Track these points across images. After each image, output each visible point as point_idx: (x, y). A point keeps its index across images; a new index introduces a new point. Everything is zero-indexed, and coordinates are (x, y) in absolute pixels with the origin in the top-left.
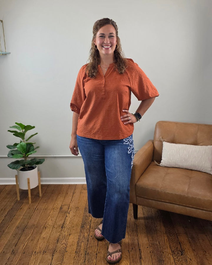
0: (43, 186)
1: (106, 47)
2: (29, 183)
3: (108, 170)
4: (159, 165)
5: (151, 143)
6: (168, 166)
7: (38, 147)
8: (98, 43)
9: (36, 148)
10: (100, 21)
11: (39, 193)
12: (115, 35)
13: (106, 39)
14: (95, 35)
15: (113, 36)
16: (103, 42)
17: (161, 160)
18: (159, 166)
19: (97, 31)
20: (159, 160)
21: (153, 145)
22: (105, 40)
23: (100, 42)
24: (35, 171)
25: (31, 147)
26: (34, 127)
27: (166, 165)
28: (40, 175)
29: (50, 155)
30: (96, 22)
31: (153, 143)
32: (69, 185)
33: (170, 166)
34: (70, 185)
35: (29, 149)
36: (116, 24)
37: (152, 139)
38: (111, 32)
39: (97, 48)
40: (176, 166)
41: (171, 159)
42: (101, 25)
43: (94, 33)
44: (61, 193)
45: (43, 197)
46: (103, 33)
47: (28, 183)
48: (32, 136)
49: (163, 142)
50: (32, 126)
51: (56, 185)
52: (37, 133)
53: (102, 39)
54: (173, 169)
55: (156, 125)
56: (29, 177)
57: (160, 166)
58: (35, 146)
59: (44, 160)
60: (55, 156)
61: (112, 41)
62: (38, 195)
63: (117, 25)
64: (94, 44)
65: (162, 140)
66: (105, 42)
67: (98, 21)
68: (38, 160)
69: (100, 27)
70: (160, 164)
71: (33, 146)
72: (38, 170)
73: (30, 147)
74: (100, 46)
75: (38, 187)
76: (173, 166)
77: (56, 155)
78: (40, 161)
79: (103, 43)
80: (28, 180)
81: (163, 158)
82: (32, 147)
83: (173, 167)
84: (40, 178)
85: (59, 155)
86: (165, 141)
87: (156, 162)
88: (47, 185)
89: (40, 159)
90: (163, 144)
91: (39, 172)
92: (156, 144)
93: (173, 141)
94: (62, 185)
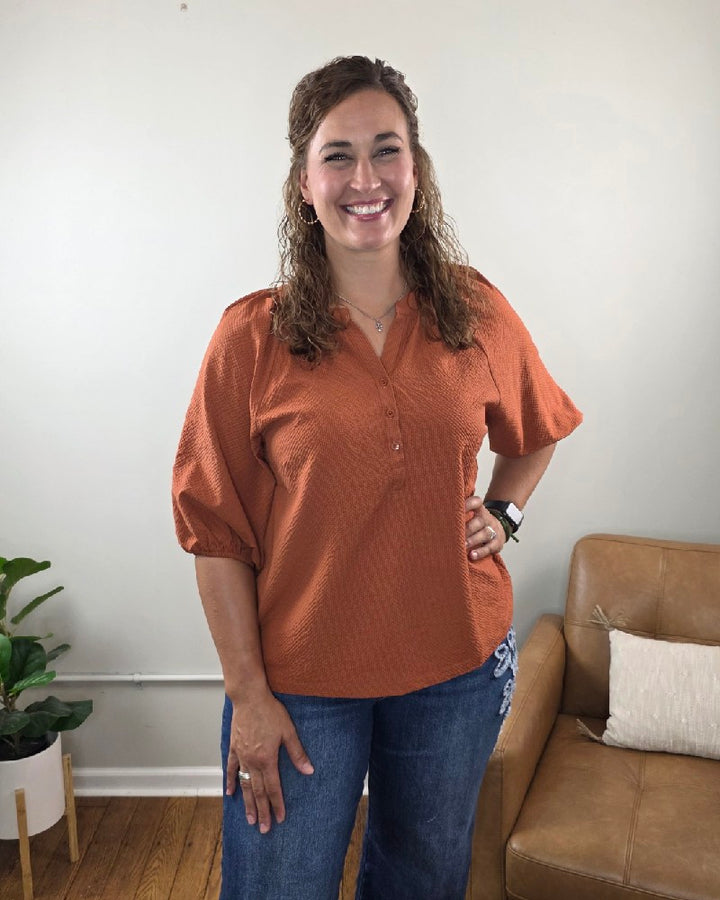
0: (83, 806)
1: (364, 210)
2: (21, 812)
4: (596, 737)
5: (552, 632)
6: (640, 746)
7: (65, 647)
8: (318, 189)
9: (53, 656)
10: (319, 75)
11: (66, 843)
12: (402, 142)
13: (359, 168)
14: (301, 151)
15: (396, 150)
16: (348, 183)
17: (607, 715)
18: (596, 741)
19: (309, 130)
20: (599, 714)
21: (562, 643)
22: (353, 172)
23: (330, 189)
24: (52, 755)
25: (32, 656)
26: (46, 565)
27: (630, 742)
28: (73, 759)
29: (116, 674)
30: (301, 87)
31: (562, 632)
32: (198, 799)
33: (648, 748)
35: (25, 661)
36: (407, 82)
37: (556, 605)
38: (383, 129)
39: (315, 217)
40: (679, 749)
41: (656, 716)
42: (327, 95)
43: (293, 142)
44: (163, 842)
45: (84, 860)
46: (339, 137)
47: (19, 811)
48: (39, 600)
49: (608, 631)
50: (39, 561)
51: (142, 799)
52: (60, 589)
53: (340, 169)
54: (667, 760)
55: (574, 554)
56: (23, 787)
57: (605, 744)
58: (48, 646)
59: (88, 706)
60: (137, 678)
61: (391, 177)
62: (61, 856)
63: (408, 90)
64: (301, 197)
65: (606, 623)
66: (358, 187)
67: (308, 77)
68: (64, 712)
69: (324, 110)
70: (605, 738)
71: (39, 647)
73: (29, 652)
74: (333, 208)
75: (64, 819)
76: (661, 747)
77: (141, 674)
78: (72, 715)
79: (346, 189)
80: (20, 798)
81: (613, 709)
82: (38, 653)
83: (664, 753)
84: (71, 782)
85: (153, 673)
86: (619, 629)
87: (582, 727)
88: (103, 799)
89: (70, 705)
90: (611, 639)
91: (66, 757)
92: (577, 636)
93: (652, 627)
94: (169, 798)
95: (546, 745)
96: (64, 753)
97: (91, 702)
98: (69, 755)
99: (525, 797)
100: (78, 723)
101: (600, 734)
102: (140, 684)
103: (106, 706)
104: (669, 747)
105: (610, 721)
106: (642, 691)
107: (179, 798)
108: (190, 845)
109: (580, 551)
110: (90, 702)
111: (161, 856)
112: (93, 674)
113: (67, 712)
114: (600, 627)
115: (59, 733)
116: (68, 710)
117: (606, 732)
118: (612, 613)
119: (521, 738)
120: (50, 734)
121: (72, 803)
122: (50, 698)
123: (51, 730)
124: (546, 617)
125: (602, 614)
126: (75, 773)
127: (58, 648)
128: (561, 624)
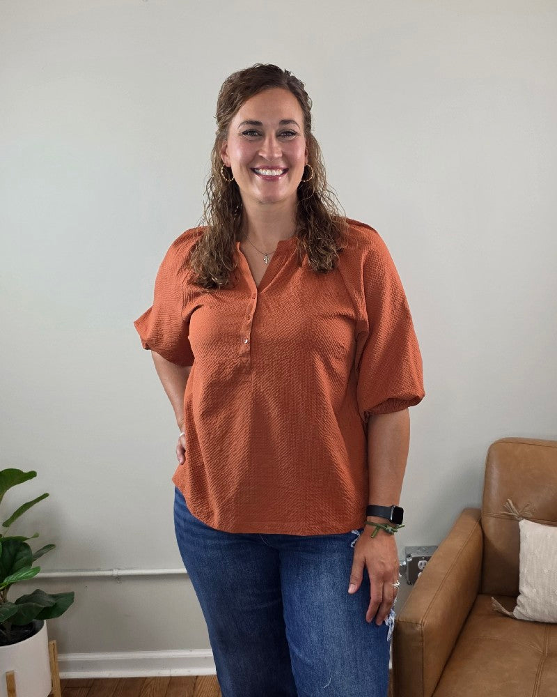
1: (268, 173)
2: (11, 691)
4: (509, 613)
5: (472, 524)
6: (547, 620)
7: (50, 547)
8: (235, 157)
9: (39, 554)
12: (299, 127)
13: (267, 142)
17: (518, 593)
18: (508, 617)
19: (232, 111)
20: (510, 594)
21: (480, 532)
22: (262, 145)
24: (39, 642)
25: (20, 555)
26: (32, 475)
27: (538, 617)
28: (58, 646)
29: (99, 570)
31: (480, 523)
32: (171, 678)
33: (552, 621)
34: (173, 682)
35: (14, 559)
37: (475, 501)
38: (286, 118)
46: (255, 118)
47: (9, 691)
48: (28, 506)
49: (519, 521)
50: (26, 471)
51: (121, 680)
52: (46, 495)
53: (252, 141)
55: (488, 456)
56: (12, 670)
57: (515, 619)
58: (34, 546)
59: (70, 597)
60: (115, 573)
61: (289, 153)
65: (515, 513)
66: (265, 155)
68: (49, 602)
69: (245, 98)
70: (515, 613)
71: (27, 546)
72: (51, 636)
73: (17, 551)
74: (244, 169)
77: (119, 569)
78: (55, 606)
80: (10, 679)
81: (523, 588)
82: (26, 551)
84: (56, 665)
85: (131, 569)
86: (527, 518)
87: (496, 604)
88: (88, 680)
89: (54, 596)
90: (520, 527)
91: (52, 643)
92: (491, 525)
94: (146, 678)
95: (466, 621)
96: (50, 639)
98: (55, 642)
99: (444, 667)
100: (62, 612)
101: (512, 610)
102: (119, 578)
103: (86, 598)
105: (520, 598)
106: (546, 571)
107: (155, 678)
109: (493, 453)
110: (72, 594)
112: (77, 570)
114: (511, 518)
115: (45, 621)
116: (52, 600)
117: (517, 607)
118: (521, 506)
119: (439, 613)
120: (37, 622)
121: (57, 684)
122: (37, 592)
123: (37, 618)
124: (467, 511)
125: (513, 507)
126: (62, 657)
127: (45, 548)
128: (479, 516)
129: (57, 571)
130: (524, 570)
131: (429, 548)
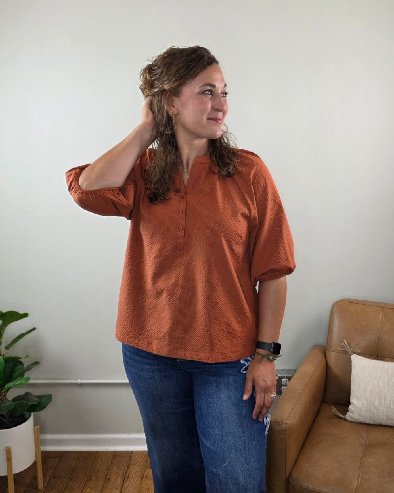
0: (46, 457)
2: (9, 459)
3: (205, 441)
4: (342, 416)
5: (319, 355)
6: (368, 421)
7: (36, 363)
9: (29, 369)
11: (36, 478)
17: (349, 403)
18: (342, 418)
20: (344, 403)
21: (324, 362)
24: (27, 427)
25: (16, 368)
26: (26, 315)
27: (362, 420)
28: (40, 429)
29: (68, 379)
31: (325, 356)
32: (115, 452)
33: (372, 423)
34: (116, 454)
35: (12, 371)
37: (322, 340)
40: (389, 423)
41: (376, 404)
44: (93, 478)
45: (46, 488)
47: (7, 459)
48: (22, 336)
49: (351, 355)
50: (21, 312)
51: (81, 452)
52: (34, 329)
54: (382, 429)
55: (332, 312)
56: (10, 445)
57: (347, 420)
58: (26, 362)
59: (49, 398)
60: (79, 381)
62: (33, 485)
65: (349, 350)
68: (35, 401)
70: (347, 417)
71: (21, 363)
72: (36, 423)
73: (15, 366)
75: (35, 464)
76: (378, 422)
77: (82, 379)
78: (39, 403)
80: (8, 451)
81: (353, 400)
82: (20, 367)
83: (381, 426)
84: (38, 442)
85: (89, 379)
86: (359, 354)
87: (334, 410)
88: (59, 452)
89: (39, 397)
90: (352, 360)
91: (36, 427)
92: (332, 357)
93: (376, 353)
94: (98, 452)
95: (314, 421)
96: (35, 425)
97: (51, 395)
98: (38, 427)
99: (300, 451)
100: (43, 408)
101: (345, 414)
102: (81, 385)
103: (60, 398)
104: (384, 422)
105: (350, 407)
106: (369, 389)
107: (103, 452)
108: (109, 479)
109: (335, 308)
111: (91, 486)
112: (53, 379)
113: (36, 401)
114: (346, 352)
115: (32, 413)
116: (37, 399)
117: (348, 413)
118: (353, 344)
119: (297, 416)
120: (27, 414)
121: (39, 455)
122: (27, 394)
123: (27, 411)
124: (316, 347)
125: (347, 345)
126: (42, 437)
127: (32, 364)
128: (324, 351)
129: (40, 379)
130: (354, 388)
131: (289, 370)
